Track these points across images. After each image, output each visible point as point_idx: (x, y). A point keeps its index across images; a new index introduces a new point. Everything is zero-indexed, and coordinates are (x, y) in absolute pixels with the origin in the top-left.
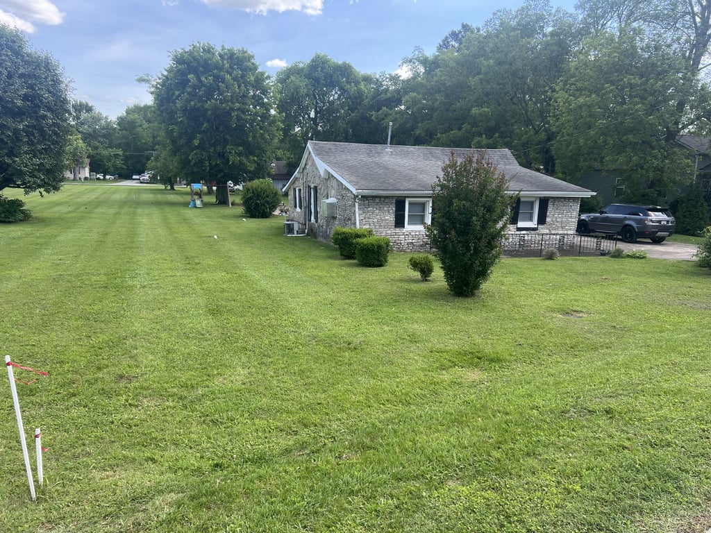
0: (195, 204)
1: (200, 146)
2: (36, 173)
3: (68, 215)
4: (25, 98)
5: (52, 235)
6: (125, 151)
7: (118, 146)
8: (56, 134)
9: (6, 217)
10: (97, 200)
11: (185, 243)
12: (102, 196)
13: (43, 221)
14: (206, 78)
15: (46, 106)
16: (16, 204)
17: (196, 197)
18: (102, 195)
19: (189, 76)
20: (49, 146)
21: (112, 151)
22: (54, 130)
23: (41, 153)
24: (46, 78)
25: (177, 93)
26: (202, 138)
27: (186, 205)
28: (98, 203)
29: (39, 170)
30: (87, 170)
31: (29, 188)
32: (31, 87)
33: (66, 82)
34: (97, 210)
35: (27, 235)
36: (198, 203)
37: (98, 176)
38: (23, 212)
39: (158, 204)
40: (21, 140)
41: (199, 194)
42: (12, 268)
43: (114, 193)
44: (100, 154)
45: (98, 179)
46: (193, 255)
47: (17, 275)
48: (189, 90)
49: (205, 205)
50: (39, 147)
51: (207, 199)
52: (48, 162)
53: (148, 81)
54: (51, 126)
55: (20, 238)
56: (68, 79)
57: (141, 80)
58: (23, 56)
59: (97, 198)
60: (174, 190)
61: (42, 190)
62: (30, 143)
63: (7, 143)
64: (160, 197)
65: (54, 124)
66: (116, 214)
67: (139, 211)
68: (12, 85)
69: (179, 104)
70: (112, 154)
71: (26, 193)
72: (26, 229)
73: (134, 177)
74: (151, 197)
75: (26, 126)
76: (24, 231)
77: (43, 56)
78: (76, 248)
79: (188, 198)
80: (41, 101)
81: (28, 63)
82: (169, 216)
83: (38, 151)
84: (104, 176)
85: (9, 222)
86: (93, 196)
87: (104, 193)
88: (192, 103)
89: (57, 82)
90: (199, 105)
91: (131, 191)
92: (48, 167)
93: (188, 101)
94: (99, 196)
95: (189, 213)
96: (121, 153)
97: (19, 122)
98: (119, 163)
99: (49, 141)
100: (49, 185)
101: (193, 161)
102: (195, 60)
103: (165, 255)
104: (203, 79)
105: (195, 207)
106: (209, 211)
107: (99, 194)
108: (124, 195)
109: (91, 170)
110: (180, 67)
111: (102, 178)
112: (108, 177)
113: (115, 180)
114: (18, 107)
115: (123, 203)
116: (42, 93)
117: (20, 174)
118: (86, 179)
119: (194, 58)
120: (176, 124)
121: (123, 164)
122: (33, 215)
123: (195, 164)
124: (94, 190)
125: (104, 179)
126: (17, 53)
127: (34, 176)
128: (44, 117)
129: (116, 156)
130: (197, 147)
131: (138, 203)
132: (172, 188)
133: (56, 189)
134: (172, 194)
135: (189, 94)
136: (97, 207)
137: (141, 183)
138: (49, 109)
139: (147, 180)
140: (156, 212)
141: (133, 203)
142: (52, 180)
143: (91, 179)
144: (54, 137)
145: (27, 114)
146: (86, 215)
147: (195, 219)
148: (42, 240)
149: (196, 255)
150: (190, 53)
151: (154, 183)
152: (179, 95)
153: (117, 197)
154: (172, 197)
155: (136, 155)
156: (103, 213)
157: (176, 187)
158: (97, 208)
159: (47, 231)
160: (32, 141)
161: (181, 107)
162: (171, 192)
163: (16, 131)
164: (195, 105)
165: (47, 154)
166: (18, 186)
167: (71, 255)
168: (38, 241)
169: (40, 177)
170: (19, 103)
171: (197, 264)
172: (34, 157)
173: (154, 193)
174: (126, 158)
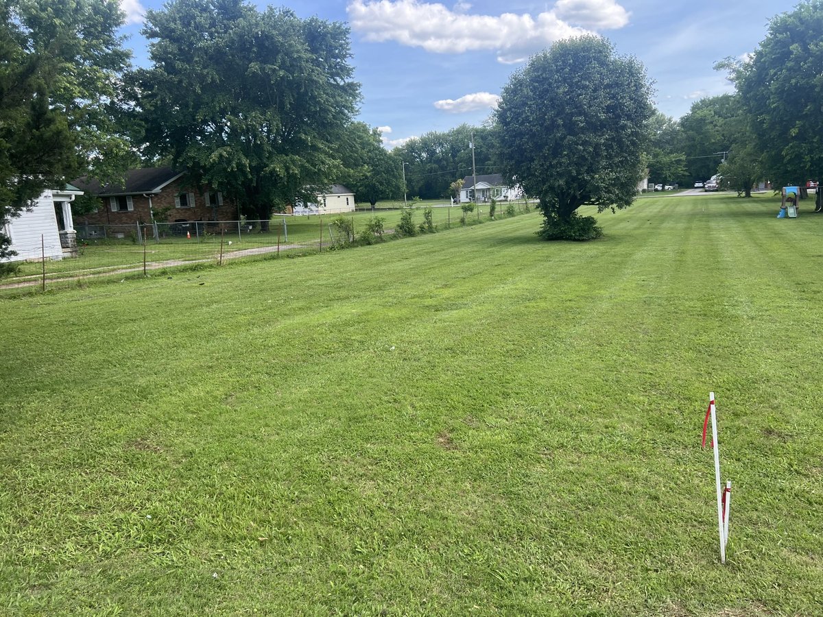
0: (787, 213)
1: (801, 137)
2: (611, 188)
3: (637, 232)
4: (609, 109)
5: (626, 254)
6: (688, 155)
7: (681, 150)
8: (634, 143)
9: (580, 235)
10: (661, 214)
11: (789, 264)
12: (665, 210)
13: (613, 239)
14: (816, 45)
15: (626, 115)
16: (590, 221)
17: (788, 204)
18: (664, 207)
19: (791, 47)
20: (626, 158)
21: (674, 157)
22: (632, 140)
23: (618, 167)
24: (629, 84)
25: (772, 72)
26: (803, 126)
27: (773, 214)
28: (663, 218)
29: (614, 185)
30: (646, 181)
31: (603, 205)
32: (614, 97)
33: (648, 84)
34: (664, 225)
35: (603, 254)
36: (791, 211)
37: (656, 187)
38: (595, 229)
39: (735, 215)
40: (600, 155)
41: (793, 201)
42: (600, 288)
43: (678, 205)
44: (660, 163)
45: (656, 190)
46: (805, 280)
47: (608, 295)
48: (789, 64)
49: (801, 214)
50: (616, 160)
51: (803, 206)
52: (623, 175)
53: (728, 66)
54: (629, 136)
55: (596, 257)
56: (651, 81)
57: (720, 66)
58: (608, 65)
59: (660, 212)
60: (750, 196)
61: (614, 205)
62: (609, 157)
63: (587, 159)
64: (734, 207)
65: (633, 134)
66: (686, 229)
67: (713, 224)
68: (596, 98)
69: (773, 86)
70: (673, 159)
71: (600, 211)
72: (601, 248)
73: (697, 185)
74: (722, 207)
75: (607, 139)
76: (598, 249)
77: (626, 60)
78: (655, 268)
79: (776, 206)
80: (622, 110)
81: (612, 72)
82: (753, 229)
83: (615, 164)
84: (663, 187)
85: (583, 241)
86: (654, 210)
87: (667, 205)
88: (793, 81)
89: (639, 86)
90: (802, 82)
91: (696, 201)
92: (623, 180)
93: (787, 79)
94: (662, 209)
95: (779, 225)
96: (683, 158)
97: (599, 136)
98: (681, 170)
99: (626, 152)
100: (621, 199)
101: (788, 157)
102: (802, 24)
103: (765, 280)
104: (812, 47)
105: (786, 216)
106: (808, 222)
107: (662, 206)
108: (690, 207)
109: (650, 181)
110: (780, 36)
111: (660, 188)
112: (667, 187)
113: (674, 190)
114: (600, 120)
115: (692, 216)
116: (624, 101)
117: (597, 189)
118: (644, 191)
119: (800, 19)
120: (768, 113)
121: (686, 170)
122: (604, 232)
123: (790, 161)
124: (654, 203)
125: (663, 190)
126: (603, 64)
127: (609, 192)
128: (624, 127)
129: (678, 162)
130: (794, 138)
131: (709, 216)
132: (748, 195)
133: (628, 203)
134: (749, 202)
135: (789, 70)
136: (662, 221)
137: (706, 191)
138: (629, 117)
139: (713, 187)
140: (734, 226)
141: (702, 216)
142: (624, 195)
143: (649, 191)
144: (632, 148)
145: (607, 126)
146: (654, 231)
147: (791, 233)
148: (618, 259)
149: (809, 280)
150: (795, 15)
151: (723, 191)
152: (775, 74)
153: (681, 209)
154: (749, 206)
155: (701, 159)
156: (672, 229)
157: (753, 194)
158: (663, 223)
159: (620, 249)
160: (611, 155)
161: (776, 89)
162: (747, 199)
163: (597, 146)
164: (796, 84)
165: (623, 166)
166: (593, 203)
167: (653, 276)
168: (616, 259)
169: (615, 192)
170: (603, 116)
171: (815, 292)
172: (611, 172)
173: (725, 203)
174: (690, 163)
